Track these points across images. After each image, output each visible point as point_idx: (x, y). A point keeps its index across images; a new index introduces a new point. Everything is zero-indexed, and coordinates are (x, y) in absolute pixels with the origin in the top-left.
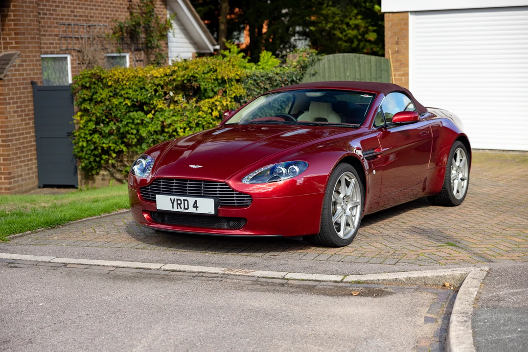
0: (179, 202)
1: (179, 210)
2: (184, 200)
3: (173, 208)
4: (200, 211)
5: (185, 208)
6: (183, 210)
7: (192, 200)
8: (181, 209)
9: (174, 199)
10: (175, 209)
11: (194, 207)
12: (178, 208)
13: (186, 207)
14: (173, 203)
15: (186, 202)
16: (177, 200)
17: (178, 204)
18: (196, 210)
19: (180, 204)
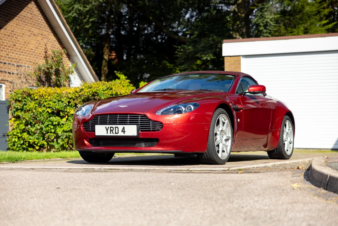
2: (115, 128)
3: (107, 133)
4: (127, 134)
5: (116, 133)
7: (121, 127)
8: (113, 133)
9: (108, 127)
10: (109, 134)
12: (111, 133)
14: (107, 130)
15: (117, 129)
18: (124, 133)
19: (112, 130)
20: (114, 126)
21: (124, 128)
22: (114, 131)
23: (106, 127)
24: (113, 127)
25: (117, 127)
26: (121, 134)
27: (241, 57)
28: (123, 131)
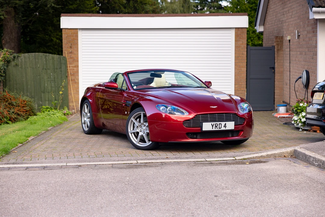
0: (216, 125)
1: (216, 129)
2: (219, 124)
3: (213, 129)
4: (227, 128)
5: (219, 128)
6: (218, 129)
7: (223, 123)
8: (217, 128)
9: (214, 124)
10: (214, 129)
11: (224, 127)
12: (215, 128)
13: (220, 127)
14: (213, 126)
15: (220, 125)
16: (216, 124)
17: (215, 126)
18: (225, 128)
19: (217, 126)
22: (218, 127)
23: (212, 124)
24: (217, 124)
25: (221, 124)
26: (223, 128)
27: (78, 30)
28: (225, 126)
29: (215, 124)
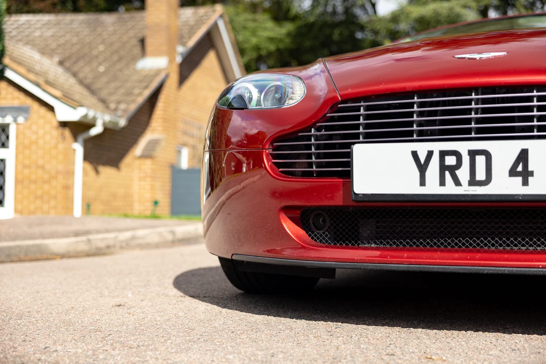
0: (451, 161)
1: (450, 189)
2: (473, 154)
3: (423, 183)
4: (539, 187)
5: (473, 182)
6: (465, 189)
8: (457, 183)
9: (430, 154)
10: (433, 188)
11: (513, 173)
12: (442, 183)
13: (481, 175)
14: (422, 168)
15: (481, 160)
16: (443, 154)
17: (443, 168)
18: (525, 183)
19: (453, 169)
20: (463, 147)
21: (523, 156)
22: (463, 173)
23: (415, 154)
24: (456, 153)
25: (485, 153)
26: (504, 185)
28: (521, 169)
29: (435, 159)
